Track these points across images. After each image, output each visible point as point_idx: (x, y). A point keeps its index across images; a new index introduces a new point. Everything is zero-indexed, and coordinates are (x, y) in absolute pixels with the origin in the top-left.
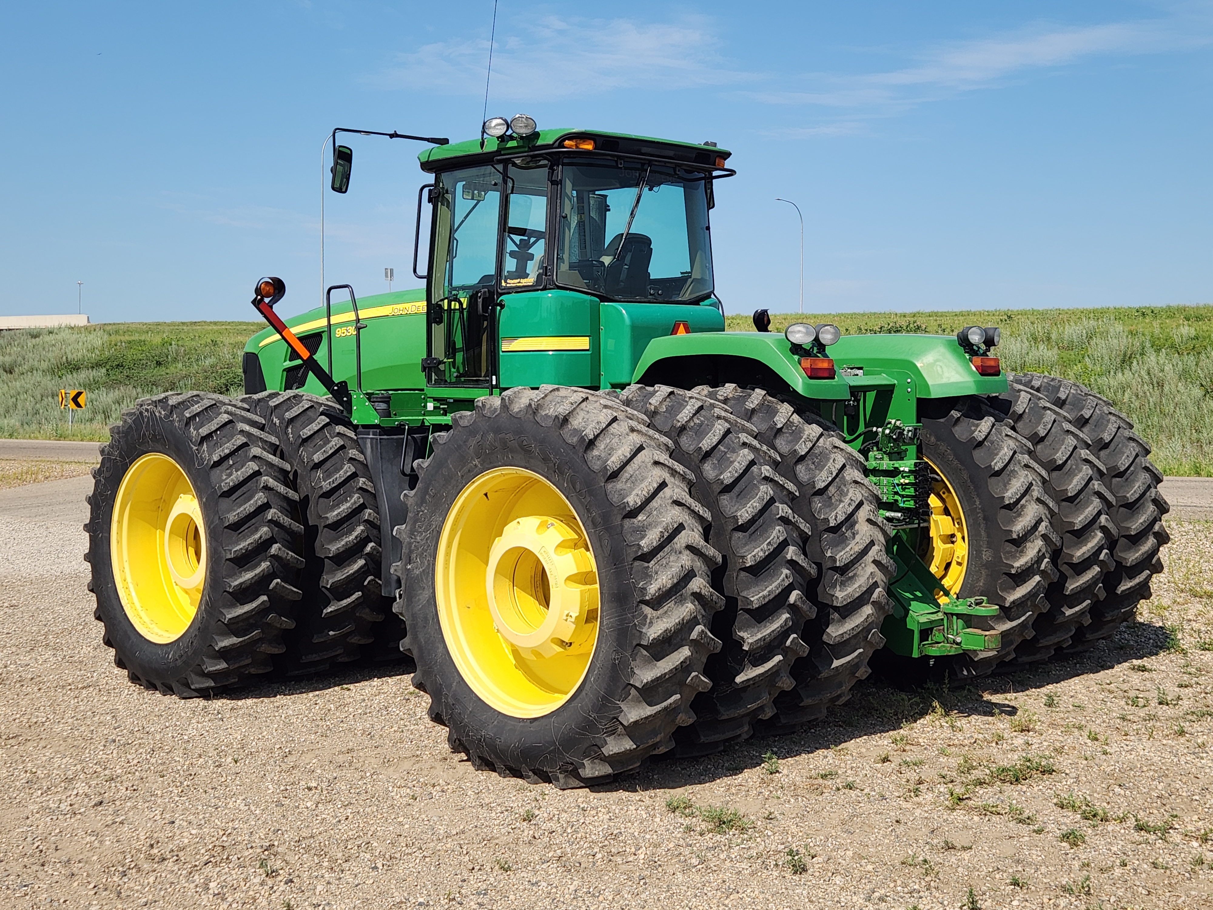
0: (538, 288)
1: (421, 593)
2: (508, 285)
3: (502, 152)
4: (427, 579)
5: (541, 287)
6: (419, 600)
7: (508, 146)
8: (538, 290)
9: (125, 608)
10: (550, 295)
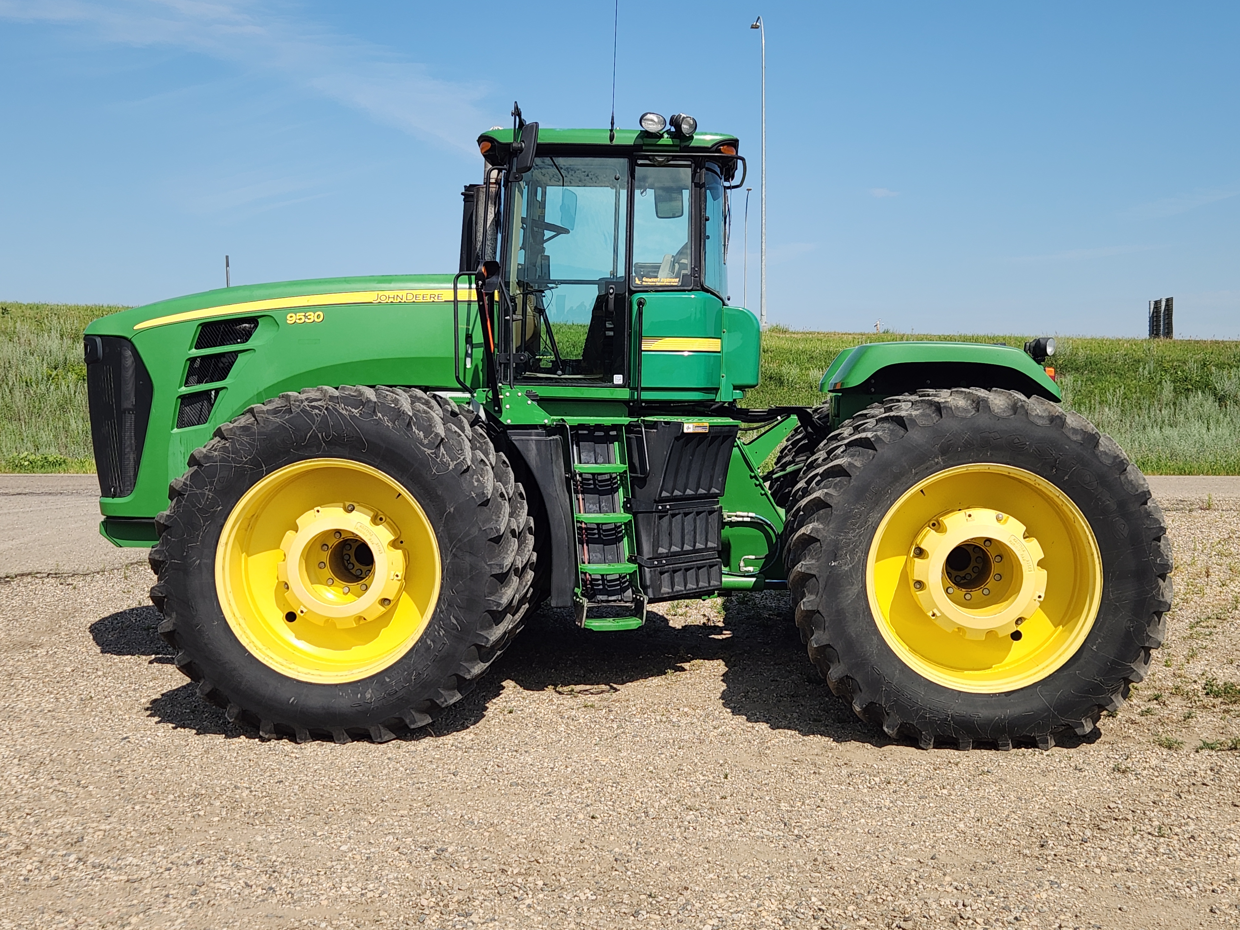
0: (686, 288)
1: (850, 589)
2: (644, 283)
3: (644, 148)
4: (856, 575)
5: (690, 288)
6: (847, 595)
7: (659, 143)
8: (684, 291)
9: (248, 648)
10: (693, 296)
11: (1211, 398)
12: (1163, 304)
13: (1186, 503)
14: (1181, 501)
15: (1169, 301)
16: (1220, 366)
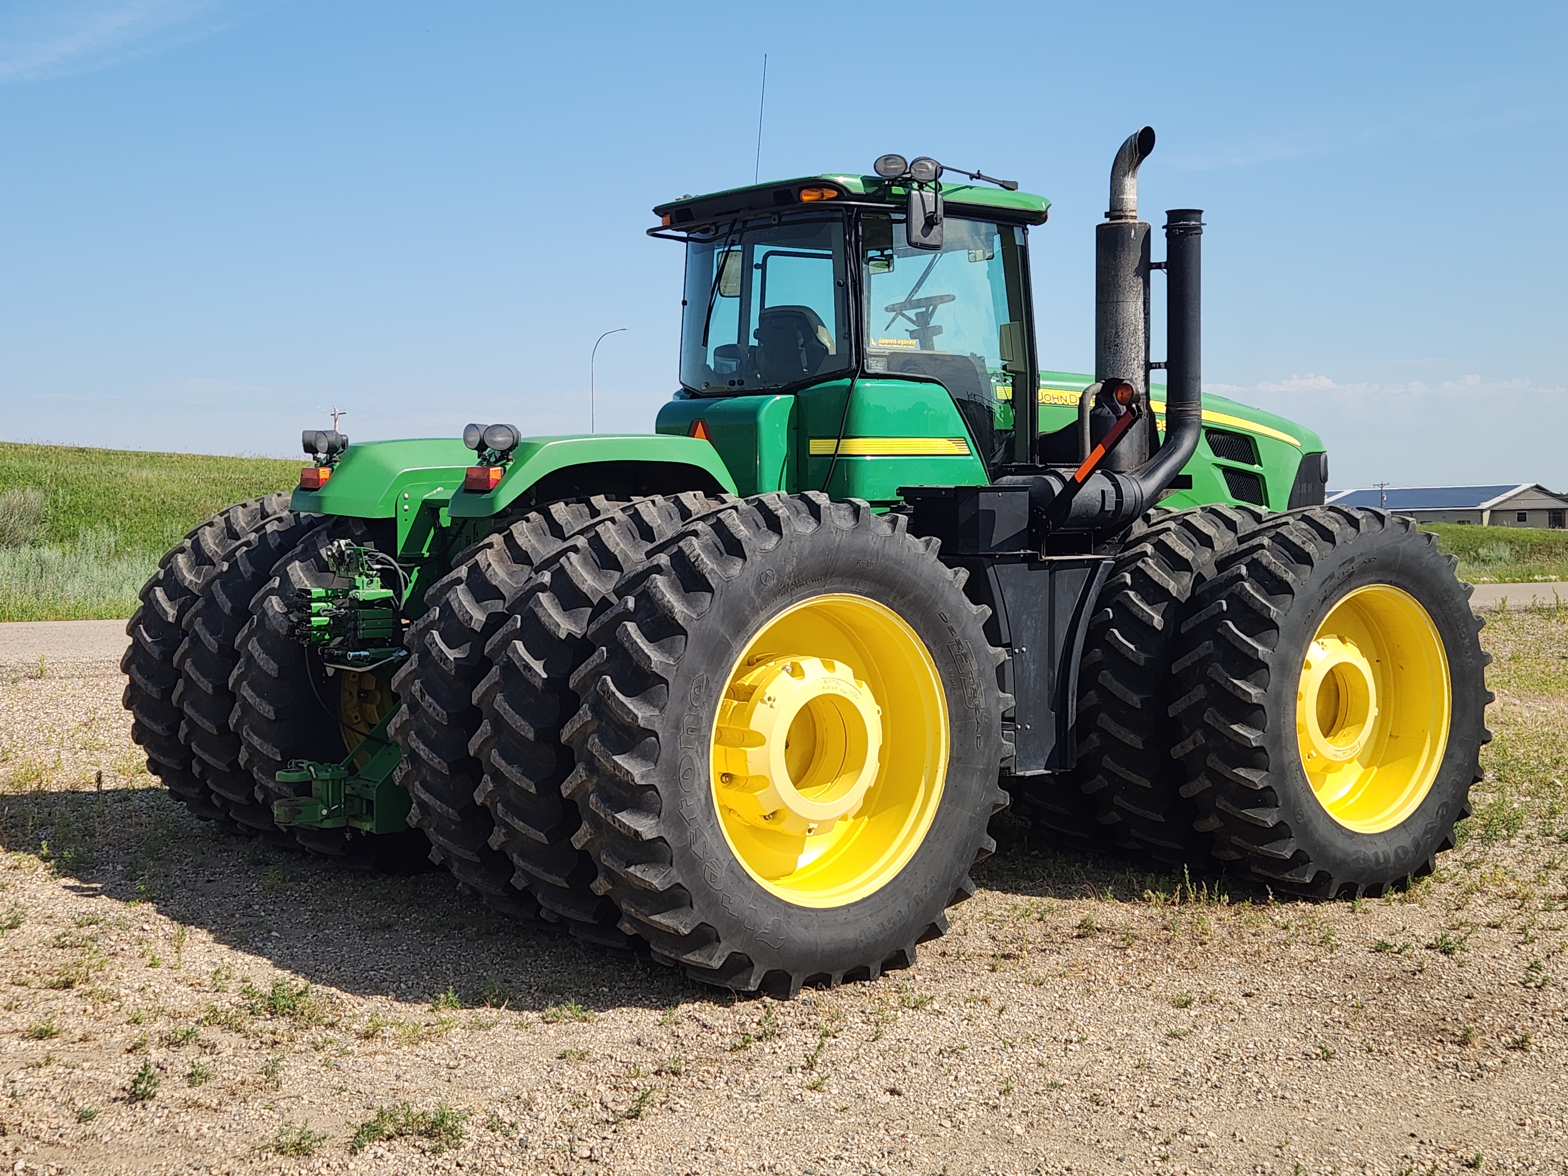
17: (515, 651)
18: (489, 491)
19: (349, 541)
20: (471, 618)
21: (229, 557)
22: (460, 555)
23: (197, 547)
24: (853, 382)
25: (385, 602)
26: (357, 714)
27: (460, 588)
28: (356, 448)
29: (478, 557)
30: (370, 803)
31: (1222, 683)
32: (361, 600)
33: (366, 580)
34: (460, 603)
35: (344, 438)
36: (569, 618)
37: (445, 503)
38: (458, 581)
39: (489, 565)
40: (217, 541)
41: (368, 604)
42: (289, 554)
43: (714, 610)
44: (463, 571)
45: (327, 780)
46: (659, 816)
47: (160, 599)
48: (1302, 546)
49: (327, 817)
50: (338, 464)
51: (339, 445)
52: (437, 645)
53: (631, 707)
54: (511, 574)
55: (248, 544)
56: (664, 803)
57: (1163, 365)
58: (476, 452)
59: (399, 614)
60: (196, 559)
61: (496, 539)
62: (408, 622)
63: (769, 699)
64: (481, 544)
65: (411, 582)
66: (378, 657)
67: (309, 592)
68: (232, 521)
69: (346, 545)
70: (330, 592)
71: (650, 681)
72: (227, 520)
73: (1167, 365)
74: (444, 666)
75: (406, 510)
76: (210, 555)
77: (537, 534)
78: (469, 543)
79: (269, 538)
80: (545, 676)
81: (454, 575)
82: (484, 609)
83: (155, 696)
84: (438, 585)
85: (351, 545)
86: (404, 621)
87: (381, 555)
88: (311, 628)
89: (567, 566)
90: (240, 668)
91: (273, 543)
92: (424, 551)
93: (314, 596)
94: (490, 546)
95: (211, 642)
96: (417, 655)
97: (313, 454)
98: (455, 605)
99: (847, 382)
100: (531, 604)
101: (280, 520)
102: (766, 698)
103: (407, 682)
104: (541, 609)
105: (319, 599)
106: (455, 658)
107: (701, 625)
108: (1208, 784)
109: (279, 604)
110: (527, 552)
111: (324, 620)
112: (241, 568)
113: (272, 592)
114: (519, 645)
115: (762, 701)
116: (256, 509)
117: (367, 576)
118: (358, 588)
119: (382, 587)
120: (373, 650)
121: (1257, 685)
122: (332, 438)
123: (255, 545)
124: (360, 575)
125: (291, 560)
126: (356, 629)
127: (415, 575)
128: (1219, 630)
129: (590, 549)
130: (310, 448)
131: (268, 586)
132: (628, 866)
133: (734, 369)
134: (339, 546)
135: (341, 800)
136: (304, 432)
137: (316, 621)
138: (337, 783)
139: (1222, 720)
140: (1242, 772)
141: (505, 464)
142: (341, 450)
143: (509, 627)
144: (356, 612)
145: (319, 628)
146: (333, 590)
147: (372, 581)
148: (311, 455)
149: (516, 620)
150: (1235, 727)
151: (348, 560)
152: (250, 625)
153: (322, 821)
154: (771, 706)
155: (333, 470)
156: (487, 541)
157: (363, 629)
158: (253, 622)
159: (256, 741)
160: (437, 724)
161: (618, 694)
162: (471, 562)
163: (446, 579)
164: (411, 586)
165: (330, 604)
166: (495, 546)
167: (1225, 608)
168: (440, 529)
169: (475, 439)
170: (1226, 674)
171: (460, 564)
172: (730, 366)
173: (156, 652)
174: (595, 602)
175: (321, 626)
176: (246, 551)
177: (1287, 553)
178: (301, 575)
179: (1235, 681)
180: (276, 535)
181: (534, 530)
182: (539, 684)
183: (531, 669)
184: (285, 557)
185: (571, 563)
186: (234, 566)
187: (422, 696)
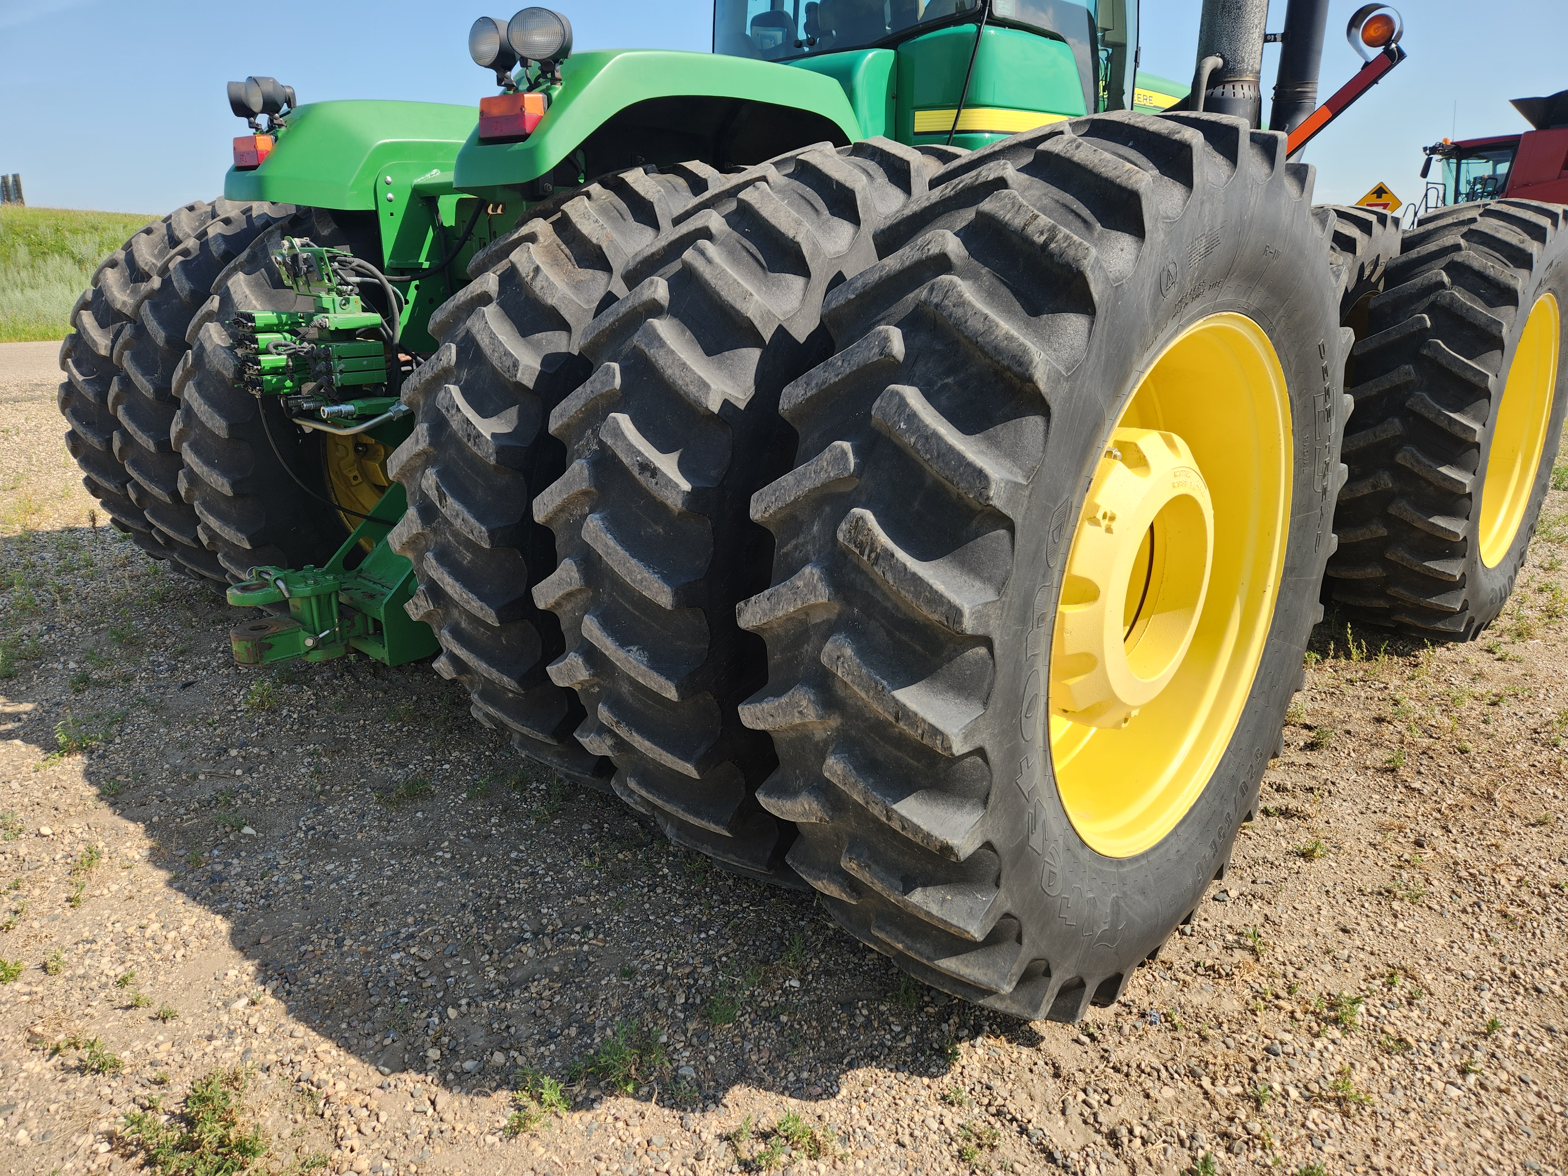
11: (70, 261)
12: (11, 179)
13: (44, 388)
14: (37, 385)
15: (16, 178)
16: (74, 232)
17: (618, 433)
18: (524, 137)
19: (306, 240)
20: (516, 364)
21: (164, 271)
22: (480, 255)
23: (130, 260)
24: (979, 29)
25: (371, 332)
26: (356, 473)
27: (491, 311)
28: (308, 108)
29: (514, 256)
30: (377, 623)
31: (1431, 416)
32: (333, 329)
33: (338, 299)
34: (493, 337)
35: (288, 90)
36: (719, 368)
37: (446, 189)
38: (484, 299)
39: (537, 270)
40: (156, 252)
41: (347, 335)
42: (232, 264)
43: (1093, 356)
44: (489, 282)
45: (309, 598)
46: (985, 802)
47: (87, 326)
48: (1521, 246)
49: (315, 648)
50: (283, 129)
51: (280, 99)
52: (458, 410)
53: (939, 586)
54: (577, 286)
55: (185, 253)
56: (995, 776)
57: (1279, 38)
58: (492, 74)
59: (391, 348)
60: (131, 275)
61: (540, 226)
62: (409, 358)
63: (1105, 517)
64: (516, 236)
65: (407, 302)
66: (367, 412)
67: (251, 319)
68: (174, 225)
69: (303, 245)
70: (284, 317)
71: (974, 523)
72: (169, 227)
73: (1285, 37)
74: (474, 449)
75: (390, 201)
76: (146, 269)
77: (610, 218)
78: (494, 235)
79: (211, 243)
80: (686, 486)
81: (475, 287)
82: (536, 347)
83: (98, 448)
84: (450, 304)
85: (308, 245)
86: (403, 357)
87: (357, 261)
88: (261, 373)
89: (699, 264)
90: (177, 423)
91: (217, 249)
92: (422, 259)
93: (259, 323)
94: (532, 238)
95: (144, 384)
96: (425, 426)
97: (248, 117)
98: (484, 341)
99: (971, 28)
100: (638, 340)
101: (227, 221)
102: (1099, 516)
103: (411, 470)
104: (662, 352)
105: (268, 329)
106: (494, 435)
107: (1072, 390)
108: (1383, 532)
109: (220, 335)
110: (600, 248)
111: (279, 360)
112: (175, 284)
113: (210, 317)
114: (624, 420)
115: (1094, 521)
116: (206, 212)
117: (340, 293)
118: (326, 310)
119: (364, 310)
120: (360, 403)
121: (1475, 418)
122: (268, 88)
123: (195, 253)
124: (330, 290)
125: (235, 270)
126: (329, 372)
127: (412, 294)
128: (1425, 352)
129: (736, 235)
130: (241, 108)
131: (204, 309)
132: (908, 889)
133: (780, 41)
134: (292, 247)
135: (333, 622)
136: (230, 84)
137: (267, 361)
138: (324, 601)
139: (1427, 462)
140: (1440, 521)
141: (548, 88)
142: (285, 108)
143: (598, 385)
144: (327, 347)
145: (274, 371)
146: (291, 315)
147: (347, 301)
148: (244, 121)
149: (609, 372)
150: (1443, 470)
151: (304, 268)
152: (185, 363)
153: (307, 653)
154: (1109, 530)
155: (276, 139)
156: (524, 230)
157: (341, 372)
158: (186, 359)
159: (213, 522)
160: (471, 546)
161: (901, 555)
162: (503, 265)
163: (463, 295)
164: (407, 309)
165: (287, 335)
166: (541, 239)
167: (1429, 324)
168: (441, 230)
169: (491, 47)
170: (1438, 407)
171: (481, 270)
172: (772, 38)
173: (90, 395)
174: (767, 335)
175: (277, 368)
176: (181, 262)
177: (1497, 255)
178: (248, 292)
179: (1452, 415)
180: (220, 240)
181: (604, 211)
182: (675, 502)
183: (654, 472)
184: (227, 267)
185: (709, 261)
186: (167, 283)
187: (442, 497)
